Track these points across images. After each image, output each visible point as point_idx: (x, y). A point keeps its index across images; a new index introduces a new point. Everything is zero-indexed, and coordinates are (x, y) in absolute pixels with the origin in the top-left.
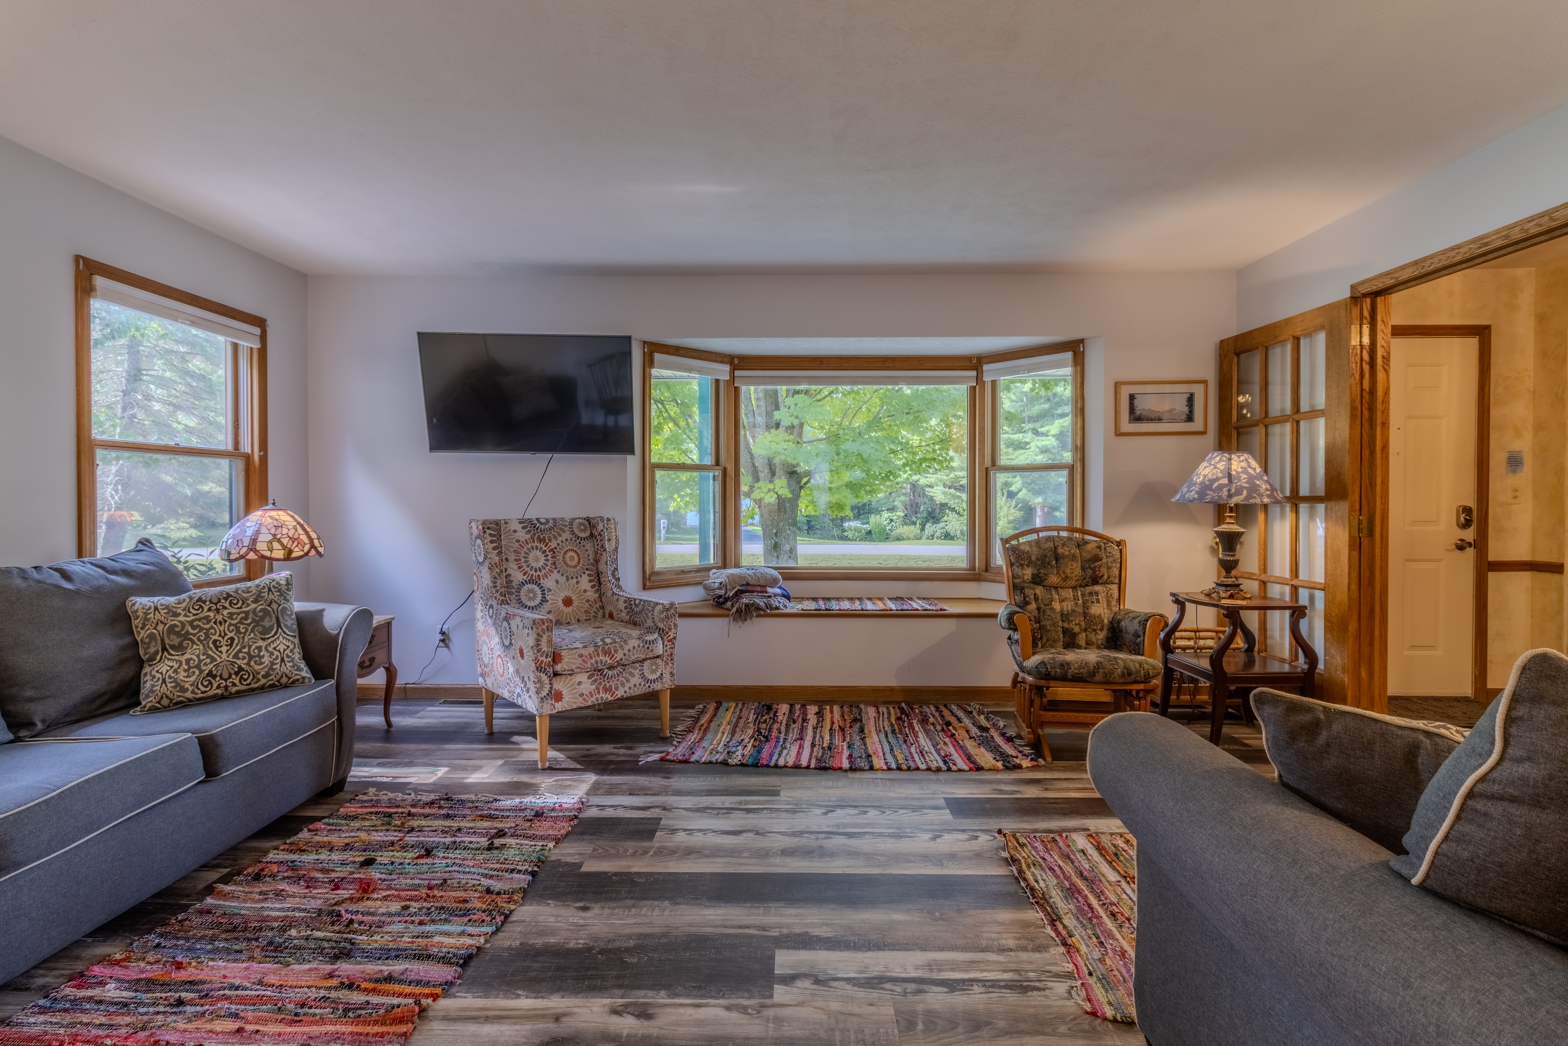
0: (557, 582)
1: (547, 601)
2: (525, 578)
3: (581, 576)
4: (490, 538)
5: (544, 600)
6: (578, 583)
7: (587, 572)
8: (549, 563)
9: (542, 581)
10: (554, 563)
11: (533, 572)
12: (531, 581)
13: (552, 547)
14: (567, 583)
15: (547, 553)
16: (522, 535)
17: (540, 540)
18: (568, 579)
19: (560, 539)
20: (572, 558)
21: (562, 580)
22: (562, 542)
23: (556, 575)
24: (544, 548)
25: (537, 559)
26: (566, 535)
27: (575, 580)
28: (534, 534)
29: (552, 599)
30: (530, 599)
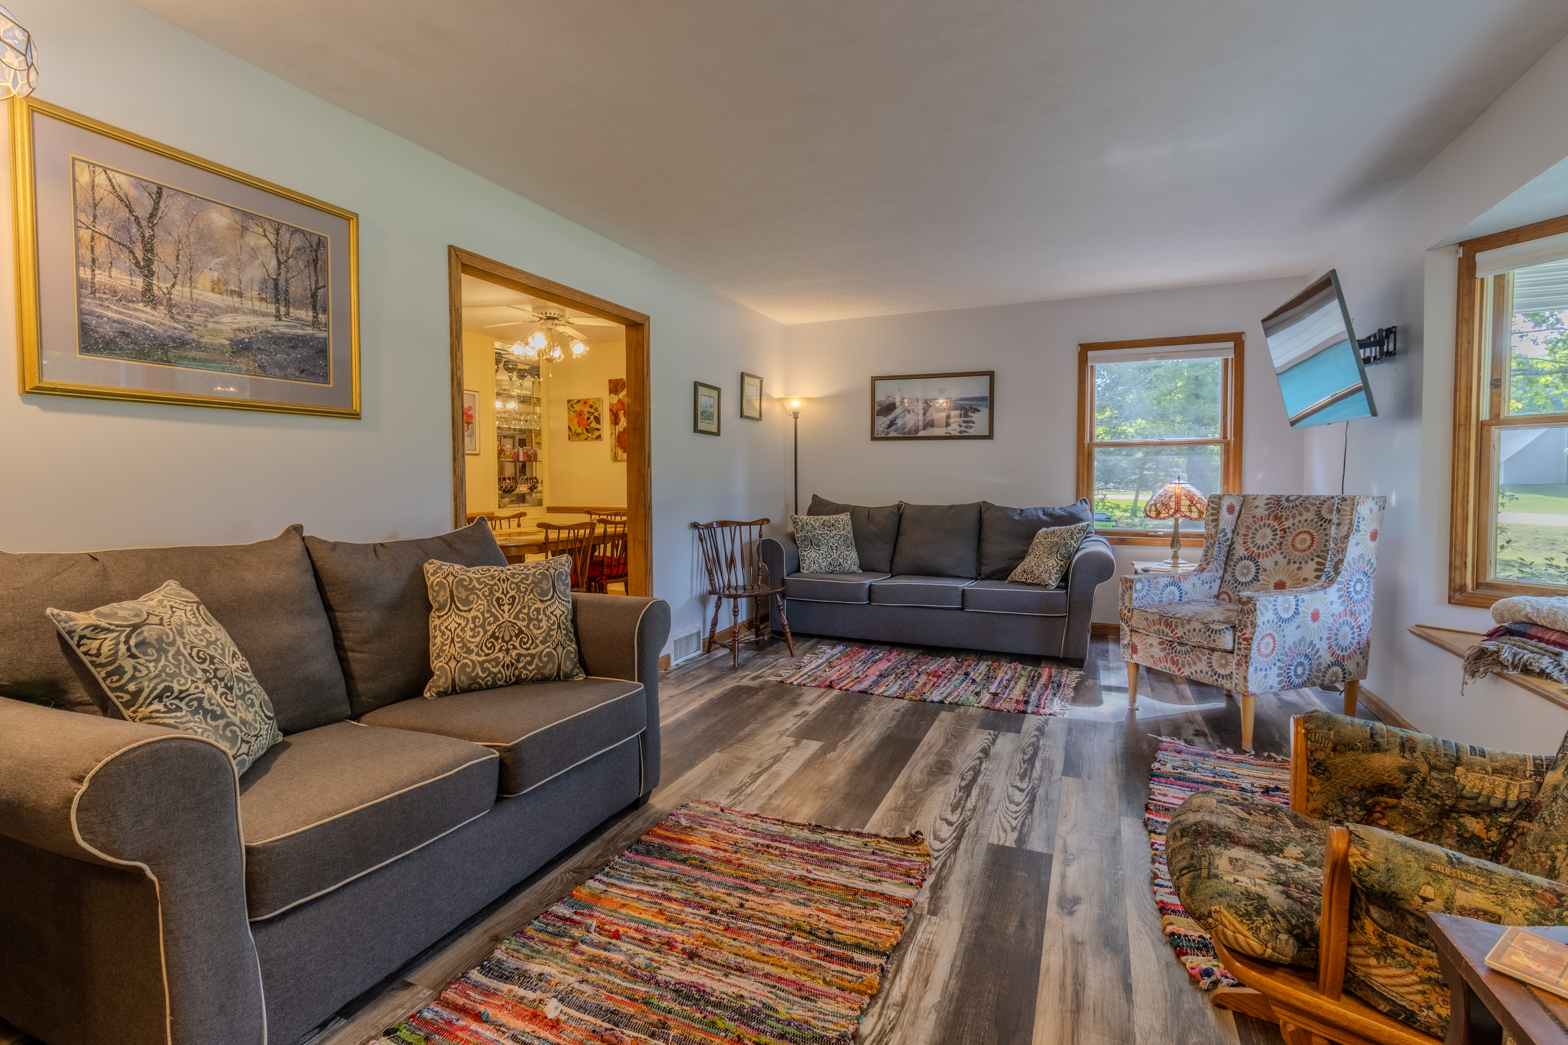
0: (1276, 563)
1: (1259, 581)
2: (1245, 553)
3: (1306, 562)
4: (1211, 511)
5: (1256, 579)
6: (1299, 569)
7: (1316, 559)
8: (1275, 543)
9: (1261, 559)
10: (1281, 544)
11: (1255, 549)
12: (1250, 558)
13: (1286, 526)
14: (1287, 567)
15: (1278, 532)
16: (1261, 512)
17: (1276, 518)
18: (1289, 562)
19: (1298, 518)
20: (1304, 540)
21: (1283, 562)
22: (1300, 522)
23: (1277, 556)
24: (1277, 527)
25: (1264, 537)
26: (1310, 515)
27: (1297, 565)
28: (1273, 511)
29: (1264, 580)
30: (1243, 575)
